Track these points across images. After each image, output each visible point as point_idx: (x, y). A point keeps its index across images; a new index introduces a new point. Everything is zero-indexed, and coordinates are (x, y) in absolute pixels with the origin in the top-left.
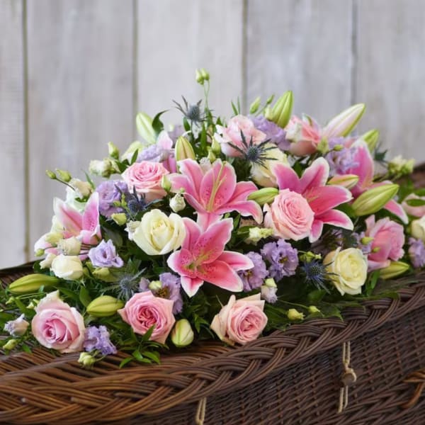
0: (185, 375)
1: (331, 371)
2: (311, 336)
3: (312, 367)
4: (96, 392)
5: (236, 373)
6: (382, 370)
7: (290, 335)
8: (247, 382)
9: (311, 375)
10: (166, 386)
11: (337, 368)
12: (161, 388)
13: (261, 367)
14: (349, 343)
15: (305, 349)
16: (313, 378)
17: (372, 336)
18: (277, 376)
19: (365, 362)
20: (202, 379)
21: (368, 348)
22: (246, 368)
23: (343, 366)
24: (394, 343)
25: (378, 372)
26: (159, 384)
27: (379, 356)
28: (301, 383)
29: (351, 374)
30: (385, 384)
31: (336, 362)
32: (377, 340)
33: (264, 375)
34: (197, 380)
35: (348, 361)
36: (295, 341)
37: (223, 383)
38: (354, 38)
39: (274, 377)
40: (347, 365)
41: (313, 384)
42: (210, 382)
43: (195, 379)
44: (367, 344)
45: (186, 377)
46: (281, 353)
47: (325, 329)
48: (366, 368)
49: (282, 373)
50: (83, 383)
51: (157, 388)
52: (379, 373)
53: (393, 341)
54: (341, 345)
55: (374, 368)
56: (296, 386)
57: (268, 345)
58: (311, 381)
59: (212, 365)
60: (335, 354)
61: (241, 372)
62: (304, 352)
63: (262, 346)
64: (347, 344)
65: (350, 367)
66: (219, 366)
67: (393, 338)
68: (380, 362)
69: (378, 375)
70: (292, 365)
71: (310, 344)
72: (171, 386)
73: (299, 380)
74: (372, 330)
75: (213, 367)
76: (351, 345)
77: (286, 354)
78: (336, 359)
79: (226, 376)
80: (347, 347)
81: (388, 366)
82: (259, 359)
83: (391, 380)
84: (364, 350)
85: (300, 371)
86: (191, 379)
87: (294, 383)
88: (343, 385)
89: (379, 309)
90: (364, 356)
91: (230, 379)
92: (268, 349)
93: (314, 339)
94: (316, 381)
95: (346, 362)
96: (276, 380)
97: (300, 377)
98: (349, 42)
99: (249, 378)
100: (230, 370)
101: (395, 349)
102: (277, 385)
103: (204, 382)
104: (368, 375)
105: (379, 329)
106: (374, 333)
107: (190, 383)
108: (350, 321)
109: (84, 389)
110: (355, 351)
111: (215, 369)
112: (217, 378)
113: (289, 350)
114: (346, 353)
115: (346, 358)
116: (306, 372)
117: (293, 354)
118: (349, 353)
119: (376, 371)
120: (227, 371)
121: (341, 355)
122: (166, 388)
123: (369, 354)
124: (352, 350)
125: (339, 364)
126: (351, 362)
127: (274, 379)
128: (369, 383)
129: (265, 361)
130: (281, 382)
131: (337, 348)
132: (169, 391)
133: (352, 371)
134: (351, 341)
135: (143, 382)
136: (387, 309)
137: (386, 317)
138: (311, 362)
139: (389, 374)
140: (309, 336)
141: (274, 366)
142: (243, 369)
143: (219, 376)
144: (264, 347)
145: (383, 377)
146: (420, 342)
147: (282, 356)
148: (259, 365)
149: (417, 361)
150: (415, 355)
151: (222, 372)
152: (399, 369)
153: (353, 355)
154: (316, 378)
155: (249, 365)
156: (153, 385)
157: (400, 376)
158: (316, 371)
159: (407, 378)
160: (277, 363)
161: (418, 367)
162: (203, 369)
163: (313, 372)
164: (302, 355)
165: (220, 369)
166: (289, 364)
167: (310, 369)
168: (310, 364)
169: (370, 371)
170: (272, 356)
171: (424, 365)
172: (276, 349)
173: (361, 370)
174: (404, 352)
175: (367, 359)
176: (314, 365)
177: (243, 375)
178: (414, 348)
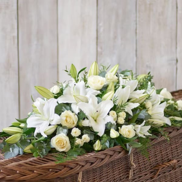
0: (74, 164)
1: (126, 164)
2: (119, 151)
3: (119, 162)
4: (43, 169)
5: (92, 163)
6: (145, 164)
7: (112, 151)
8: (96, 167)
9: (119, 165)
10: (68, 167)
12: (66, 168)
13: (101, 161)
14: (133, 154)
16: (120, 166)
19: (139, 161)
20: (80, 165)
21: (140, 156)
22: (96, 162)
23: (131, 162)
24: (149, 155)
26: (65, 166)
27: (144, 159)
28: (115, 168)
29: (133, 165)
30: (146, 169)
31: (128, 161)
33: (102, 164)
34: (78, 166)
35: (132, 160)
36: (113, 153)
37: (88, 166)
38: (136, 51)
39: (107, 165)
40: (132, 162)
41: (120, 168)
42: (83, 166)
43: (78, 165)
44: (139, 155)
45: (75, 165)
46: (108, 157)
48: (139, 163)
49: (109, 164)
50: (39, 166)
51: (64, 168)
52: (144, 165)
55: (142, 164)
56: (114, 169)
57: (103, 154)
58: (119, 167)
59: (83, 160)
60: (128, 158)
62: (117, 156)
63: (102, 154)
64: (132, 154)
66: (87, 161)
67: (149, 153)
68: (144, 162)
69: (143, 166)
71: (118, 154)
72: (70, 167)
73: (115, 167)
75: (84, 161)
77: (110, 157)
78: (128, 160)
79: (89, 164)
80: (132, 156)
81: (147, 163)
82: (100, 159)
83: (148, 168)
84: (138, 157)
85: (115, 164)
86: (76, 165)
87: (113, 168)
88: (130, 169)
90: (138, 159)
91: (90, 165)
92: (104, 155)
94: (121, 167)
95: (131, 161)
96: (107, 166)
97: (115, 166)
98: (135, 52)
99: (97, 165)
100: (90, 162)
101: (149, 157)
102: (107, 168)
103: (81, 166)
104: (140, 166)
107: (76, 166)
109: (39, 168)
110: (135, 157)
111: (85, 162)
112: (85, 165)
113: (111, 156)
115: (132, 159)
116: (118, 164)
117: (112, 157)
118: (133, 158)
120: (89, 162)
121: (130, 159)
122: (68, 168)
123: (140, 158)
124: (134, 157)
125: (129, 162)
126: (133, 161)
128: (140, 169)
129: (102, 159)
130: (109, 167)
132: (69, 169)
135: (60, 166)
138: (119, 160)
139: (147, 166)
140: (118, 151)
141: (106, 161)
142: (95, 162)
143: (86, 164)
144: (102, 155)
145: (145, 167)
146: (158, 155)
147: (109, 158)
148: (100, 161)
149: (157, 161)
150: (157, 159)
151: (87, 163)
152: (151, 164)
153: (134, 158)
154: (121, 166)
155: (97, 161)
156: (63, 167)
157: (151, 167)
158: (121, 164)
159: (154, 167)
160: (107, 160)
161: (158, 163)
162: (81, 162)
163: (120, 164)
164: (116, 158)
165: (87, 162)
166: (111, 161)
167: (119, 163)
168: (119, 161)
169: (140, 165)
170: (105, 158)
171: (160, 163)
172: (106, 155)
173: (137, 164)
174: (153, 158)
175: (139, 160)
176: (120, 162)
177: (95, 164)
178: (156, 157)
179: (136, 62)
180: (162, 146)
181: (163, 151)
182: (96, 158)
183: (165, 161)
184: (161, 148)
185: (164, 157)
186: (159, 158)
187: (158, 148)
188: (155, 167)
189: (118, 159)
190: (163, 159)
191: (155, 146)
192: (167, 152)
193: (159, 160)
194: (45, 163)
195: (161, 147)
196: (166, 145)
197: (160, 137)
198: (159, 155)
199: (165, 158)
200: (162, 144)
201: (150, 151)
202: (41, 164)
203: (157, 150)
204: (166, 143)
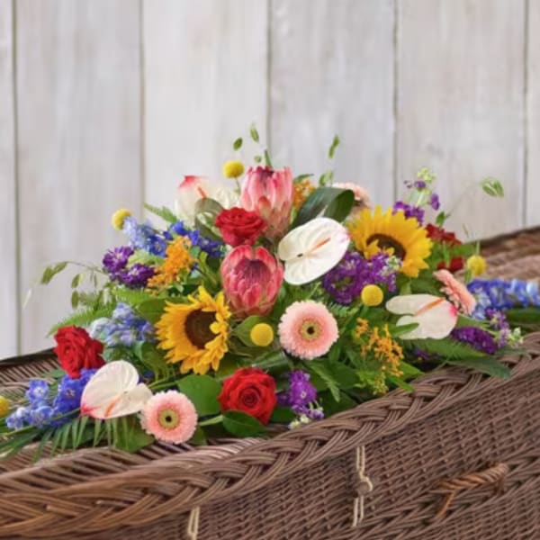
0: (175, 481)
1: (344, 479)
2: (320, 440)
3: (322, 474)
4: (74, 500)
5: (232, 481)
6: (403, 479)
7: (296, 438)
8: (246, 490)
9: (321, 484)
10: (154, 493)
11: (351, 476)
12: (148, 496)
13: (261, 474)
14: (364, 449)
15: (312, 454)
16: (323, 487)
17: (392, 441)
18: (281, 484)
19: (384, 469)
20: (193, 486)
21: (387, 454)
22: (244, 474)
23: (358, 473)
24: (418, 449)
25: (399, 481)
26: (145, 491)
27: (400, 463)
28: (308, 492)
29: (366, 484)
30: (407, 495)
31: (350, 470)
32: (397, 444)
33: (266, 482)
34: (188, 489)
35: (363, 468)
36: (300, 445)
37: (217, 491)
39: (281, 485)
40: (361, 474)
41: (323, 493)
42: (203, 490)
43: (185, 487)
44: (386, 449)
45: (176, 484)
46: (285, 458)
47: (335, 432)
48: (385, 477)
49: (287, 481)
50: (63, 489)
51: (143, 496)
52: (401, 482)
53: (416, 446)
54: (354, 450)
55: (394, 477)
56: (304, 496)
57: (269, 450)
58: (321, 490)
59: (205, 471)
60: (349, 460)
61: (239, 479)
62: (312, 457)
63: (263, 451)
64: (361, 449)
65: (365, 475)
66: (214, 473)
67: (416, 443)
68: (402, 470)
69: (398, 485)
70: (298, 472)
71: (317, 449)
72: (159, 494)
73: (306, 490)
74: (390, 433)
75: (206, 473)
76: (366, 451)
77: (290, 460)
78: (349, 466)
79: (222, 483)
80: (361, 454)
81: (410, 476)
82: (260, 465)
83: (413, 491)
84: (382, 457)
85: (308, 479)
86: (181, 486)
87: (301, 493)
88: (356, 495)
89: (398, 410)
90: (383, 463)
91: (226, 487)
92: (269, 454)
93: (323, 443)
94: (327, 491)
95: (360, 469)
96: (281, 489)
97: (308, 485)
100: (226, 477)
101: (419, 456)
102: (281, 494)
103: (196, 490)
104: (387, 485)
105: (400, 432)
106: (394, 437)
107: (181, 491)
108: (364, 423)
109: (62, 496)
110: (371, 457)
111: (208, 476)
112: (211, 486)
113: (293, 455)
114: (361, 460)
115: (360, 465)
116: (315, 480)
117: (299, 459)
118: (364, 460)
119: (397, 480)
120: (223, 477)
121: (354, 462)
122: (155, 496)
123: (388, 461)
124: (368, 456)
125: (352, 472)
126: (366, 469)
127: (278, 488)
128: (388, 493)
129: (266, 467)
130: (286, 492)
131: (351, 454)
132: (157, 500)
133: (367, 479)
134: (366, 446)
135: (128, 488)
136: (407, 410)
137: (407, 419)
138: (321, 468)
139: (411, 484)
140: (317, 440)
141: (278, 473)
142: (239, 476)
143: (213, 483)
144: (265, 453)
145: (405, 487)
146: (448, 448)
147: (286, 461)
148: (259, 471)
149: (444, 469)
150: (443, 462)
151: (217, 479)
152: (423, 479)
153: (369, 461)
154: (327, 487)
155: (247, 471)
156: (139, 492)
157: (425, 487)
158: (327, 480)
159: (432, 489)
160: (280, 469)
161: (446, 476)
162: (195, 475)
163: (322, 480)
164: (308, 460)
165: (215, 476)
166: (295, 470)
167: (320, 477)
168: (319, 472)
169: (389, 481)
170: (274, 462)
171: (453, 473)
172: (279, 454)
173: (379, 479)
174: (430, 458)
175: (386, 466)
176: (324, 472)
177: (241, 483)
178: (441, 454)
179: (396, 136)
180: (461, 419)
181: (464, 436)
182: (244, 462)
183: (470, 466)
184: (457, 427)
185: (468, 455)
186: (450, 459)
187: (446, 427)
188: (439, 487)
189: (317, 465)
190: (462, 463)
191: (438, 421)
192: (476, 439)
193: (451, 466)
194: (81, 481)
195: (455, 421)
196: (474, 416)
197: (454, 392)
198: (451, 450)
199: (469, 459)
200: (460, 413)
201: (422, 435)
202: (68, 484)
203: (444, 432)
204: (473, 411)
